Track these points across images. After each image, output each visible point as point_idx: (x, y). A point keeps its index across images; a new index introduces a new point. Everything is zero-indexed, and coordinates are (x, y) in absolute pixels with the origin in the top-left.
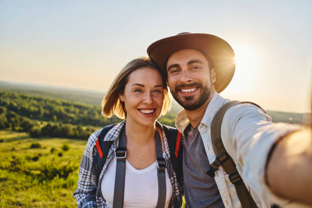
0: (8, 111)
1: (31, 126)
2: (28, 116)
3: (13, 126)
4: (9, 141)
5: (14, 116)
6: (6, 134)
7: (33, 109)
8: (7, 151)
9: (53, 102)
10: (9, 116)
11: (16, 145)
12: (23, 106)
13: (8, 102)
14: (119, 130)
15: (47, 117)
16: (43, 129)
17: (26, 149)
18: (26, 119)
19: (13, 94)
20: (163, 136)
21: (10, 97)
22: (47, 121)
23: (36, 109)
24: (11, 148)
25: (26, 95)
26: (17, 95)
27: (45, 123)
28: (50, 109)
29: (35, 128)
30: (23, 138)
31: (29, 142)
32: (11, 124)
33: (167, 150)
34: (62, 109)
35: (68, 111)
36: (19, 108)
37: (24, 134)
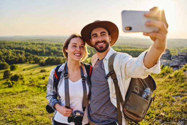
0: (25, 53)
1: (39, 60)
2: (37, 54)
3: (29, 61)
4: (28, 69)
5: (29, 55)
6: (26, 66)
7: (39, 50)
8: (28, 75)
9: (50, 45)
10: (26, 56)
11: (32, 71)
12: (34, 49)
13: (25, 47)
14: (64, 66)
15: (48, 54)
16: (46, 61)
17: (38, 73)
18: (36, 56)
19: (27, 43)
20: (84, 68)
21: (26, 45)
22: (48, 56)
23: (41, 50)
24: (30, 74)
25: (34, 42)
26: (29, 43)
27: (47, 58)
28: (49, 49)
29: (41, 61)
30: (36, 67)
31: (39, 69)
32: (28, 60)
33: (86, 73)
34: (56, 48)
35: (59, 49)
36: (31, 50)
37: (36, 65)
